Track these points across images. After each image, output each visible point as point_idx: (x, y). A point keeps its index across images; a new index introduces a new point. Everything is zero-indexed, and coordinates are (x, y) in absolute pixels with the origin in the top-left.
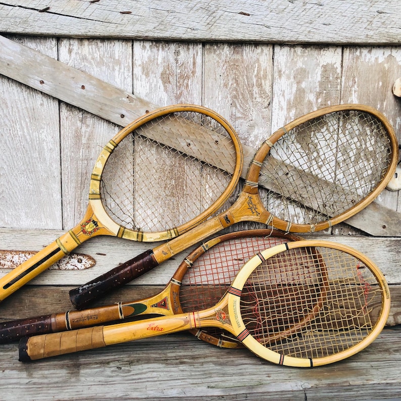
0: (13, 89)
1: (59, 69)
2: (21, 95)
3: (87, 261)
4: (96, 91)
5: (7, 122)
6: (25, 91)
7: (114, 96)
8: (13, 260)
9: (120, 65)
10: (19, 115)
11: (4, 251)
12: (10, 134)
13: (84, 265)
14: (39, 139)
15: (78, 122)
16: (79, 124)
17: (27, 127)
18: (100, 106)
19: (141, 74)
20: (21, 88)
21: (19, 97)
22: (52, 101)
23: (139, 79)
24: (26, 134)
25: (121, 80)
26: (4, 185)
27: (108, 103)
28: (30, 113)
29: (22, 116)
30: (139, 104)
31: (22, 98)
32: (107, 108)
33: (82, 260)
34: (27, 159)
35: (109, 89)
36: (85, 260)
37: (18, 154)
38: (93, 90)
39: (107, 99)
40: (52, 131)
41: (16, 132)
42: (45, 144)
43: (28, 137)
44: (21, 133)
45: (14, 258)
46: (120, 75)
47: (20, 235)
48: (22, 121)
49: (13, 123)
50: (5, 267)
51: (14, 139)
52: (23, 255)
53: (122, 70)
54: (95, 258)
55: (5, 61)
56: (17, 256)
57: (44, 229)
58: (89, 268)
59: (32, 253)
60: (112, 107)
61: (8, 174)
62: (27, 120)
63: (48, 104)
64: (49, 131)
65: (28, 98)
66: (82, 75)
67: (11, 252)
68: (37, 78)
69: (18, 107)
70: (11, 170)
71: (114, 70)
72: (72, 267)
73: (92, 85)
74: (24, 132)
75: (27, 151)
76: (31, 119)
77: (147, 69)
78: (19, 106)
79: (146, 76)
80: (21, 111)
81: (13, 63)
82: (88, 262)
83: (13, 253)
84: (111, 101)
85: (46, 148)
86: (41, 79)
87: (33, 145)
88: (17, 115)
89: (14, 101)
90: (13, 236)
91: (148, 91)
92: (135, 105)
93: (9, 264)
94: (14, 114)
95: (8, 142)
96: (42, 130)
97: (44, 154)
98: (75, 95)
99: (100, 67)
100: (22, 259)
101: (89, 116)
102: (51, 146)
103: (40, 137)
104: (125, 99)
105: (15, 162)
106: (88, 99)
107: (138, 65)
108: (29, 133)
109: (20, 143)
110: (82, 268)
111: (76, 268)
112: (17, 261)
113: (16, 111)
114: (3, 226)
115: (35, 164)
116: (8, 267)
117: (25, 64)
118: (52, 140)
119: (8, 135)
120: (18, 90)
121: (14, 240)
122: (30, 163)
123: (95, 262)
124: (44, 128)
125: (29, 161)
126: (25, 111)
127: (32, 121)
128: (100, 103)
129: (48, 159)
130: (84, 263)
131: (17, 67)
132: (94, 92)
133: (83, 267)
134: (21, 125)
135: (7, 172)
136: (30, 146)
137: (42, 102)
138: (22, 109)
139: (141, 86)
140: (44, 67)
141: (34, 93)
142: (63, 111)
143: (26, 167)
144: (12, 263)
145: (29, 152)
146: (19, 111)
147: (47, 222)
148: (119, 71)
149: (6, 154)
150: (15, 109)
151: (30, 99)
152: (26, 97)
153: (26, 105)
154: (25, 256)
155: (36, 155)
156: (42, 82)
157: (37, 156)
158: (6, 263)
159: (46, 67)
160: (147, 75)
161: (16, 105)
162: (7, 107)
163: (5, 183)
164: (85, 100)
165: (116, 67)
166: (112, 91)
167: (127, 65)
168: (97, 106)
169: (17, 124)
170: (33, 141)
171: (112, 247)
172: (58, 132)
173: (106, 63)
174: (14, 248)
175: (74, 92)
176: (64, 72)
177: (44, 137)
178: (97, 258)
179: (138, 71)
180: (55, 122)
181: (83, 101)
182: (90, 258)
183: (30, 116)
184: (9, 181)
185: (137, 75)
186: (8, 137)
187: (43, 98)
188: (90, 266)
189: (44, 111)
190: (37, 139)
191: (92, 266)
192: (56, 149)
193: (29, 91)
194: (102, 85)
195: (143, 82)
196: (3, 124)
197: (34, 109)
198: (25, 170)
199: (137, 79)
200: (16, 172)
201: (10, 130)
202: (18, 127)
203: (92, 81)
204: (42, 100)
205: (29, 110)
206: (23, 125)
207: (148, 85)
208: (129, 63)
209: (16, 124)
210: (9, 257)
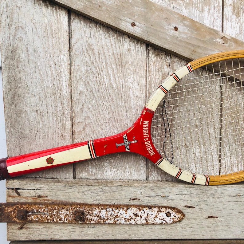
0: (100, 34)
1: (151, 9)
2: (108, 40)
3: (175, 215)
4: (189, 32)
5: (94, 69)
6: (113, 36)
7: (208, 37)
8: (101, 215)
9: (209, 6)
10: (106, 62)
11: (91, 205)
12: (97, 82)
13: (173, 219)
14: (125, 86)
15: (166, 67)
16: (166, 69)
17: (113, 73)
18: (193, 48)
19: (231, 14)
20: (108, 32)
21: (106, 43)
22: (139, 45)
23: (230, 19)
24: (112, 81)
25: (210, 21)
26: (89, 135)
27: (201, 45)
28: (117, 60)
29: (109, 63)
30: (233, 44)
31: (109, 44)
32: (200, 51)
33: (170, 214)
34: (113, 108)
35: (203, 30)
36: (174, 213)
37: (104, 102)
38: (186, 31)
39: (200, 40)
40: (138, 78)
41: (102, 79)
42: (131, 91)
43: (114, 85)
44: (108, 80)
45: (101, 212)
46: (209, 16)
47: (107, 188)
48: (109, 68)
49: (100, 70)
50: (92, 222)
51: (100, 87)
52: (111, 209)
53: (212, 11)
54: (184, 211)
55: (96, 2)
56: (104, 210)
57: (128, 179)
58: (177, 222)
59: (120, 207)
60: (205, 49)
61: (93, 123)
62: (114, 67)
63: (135, 49)
64: (135, 78)
65: (115, 44)
66: (175, 16)
67: (98, 206)
68: (128, 19)
69: (104, 53)
70: (97, 120)
71: (203, 10)
72: (160, 221)
73: (185, 26)
74: (110, 79)
75: (112, 99)
76: (118, 65)
77: (238, 8)
78: (106, 52)
79: (236, 16)
80: (108, 57)
81: (105, 5)
82: (177, 216)
83: (100, 207)
84: (204, 42)
85: (131, 95)
86: (132, 21)
87: (119, 93)
88: (104, 61)
89: (101, 47)
90: (100, 189)
91: (238, 32)
92: (229, 46)
93: (96, 219)
94: (101, 60)
95: (94, 90)
96: (129, 77)
97: (130, 102)
98: (168, 37)
99: (189, 9)
100: (109, 214)
101: (176, 60)
102: (137, 93)
103: (127, 84)
104: (219, 40)
105: (101, 111)
106: (181, 41)
107: (228, 5)
108: (115, 80)
109: (106, 91)
110: (170, 222)
111: (164, 222)
112: (104, 215)
113: (103, 57)
114: (87, 177)
115: (120, 113)
116: (94, 222)
117: (117, 5)
118: (138, 87)
119: (95, 83)
120: (105, 36)
121: (100, 193)
122: (115, 111)
123: (183, 215)
124: (131, 75)
125: (115, 110)
126: (112, 57)
127: (118, 68)
128: (193, 45)
129: (133, 107)
130: (173, 217)
131: (108, 8)
132: (187, 33)
133: (172, 221)
134: (108, 72)
135: (92, 121)
136: (116, 94)
137: (129, 47)
138: (109, 55)
139: (231, 27)
140: (136, 8)
141: (121, 38)
142: (150, 55)
143: (111, 116)
144: (99, 218)
145: (115, 100)
146: (105, 57)
147: (131, 172)
148: (209, 12)
149: (92, 102)
150: (102, 56)
151: (117, 45)
152: (113, 43)
153: (113, 51)
154: (113, 210)
155: (121, 103)
156: (133, 25)
157: (123, 104)
158: (93, 218)
159: (138, 8)
160: (238, 15)
161: (103, 51)
162: (94, 53)
163: (91, 133)
164: (177, 42)
165: (205, 8)
166: (205, 32)
167: (217, 5)
168: (190, 48)
169: (104, 72)
170: (119, 88)
171: (201, 199)
172: (145, 79)
173: (195, 4)
174: (100, 202)
175: (167, 34)
176: (157, 13)
177: (130, 84)
178: (186, 211)
179: (228, 10)
180: (142, 67)
181: (175, 43)
182: (179, 211)
183: (117, 62)
184: (94, 130)
185: (227, 15)
186: (94, 85)
187: (131, 43)
188: (179, 219)
189: (131, 57)
190: (124, 86)
191: (181, 219)
192: (142, 96)
193: (117, 36)
194: (196, 26)
195: (234, 23)
196: (89, 71)
197: (121, 55)
198: (110, 119)
199: (227, 20)
200: (102, 121)
201: (96, 78)
202: (104, 74)
203: (185, 22)
204: (130, 45)
205: (116, 56)
206: (110, 72)
207: (238, 26)
208: (219, 2)
209: (102, 71)
210: (96, 211)
